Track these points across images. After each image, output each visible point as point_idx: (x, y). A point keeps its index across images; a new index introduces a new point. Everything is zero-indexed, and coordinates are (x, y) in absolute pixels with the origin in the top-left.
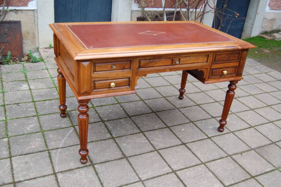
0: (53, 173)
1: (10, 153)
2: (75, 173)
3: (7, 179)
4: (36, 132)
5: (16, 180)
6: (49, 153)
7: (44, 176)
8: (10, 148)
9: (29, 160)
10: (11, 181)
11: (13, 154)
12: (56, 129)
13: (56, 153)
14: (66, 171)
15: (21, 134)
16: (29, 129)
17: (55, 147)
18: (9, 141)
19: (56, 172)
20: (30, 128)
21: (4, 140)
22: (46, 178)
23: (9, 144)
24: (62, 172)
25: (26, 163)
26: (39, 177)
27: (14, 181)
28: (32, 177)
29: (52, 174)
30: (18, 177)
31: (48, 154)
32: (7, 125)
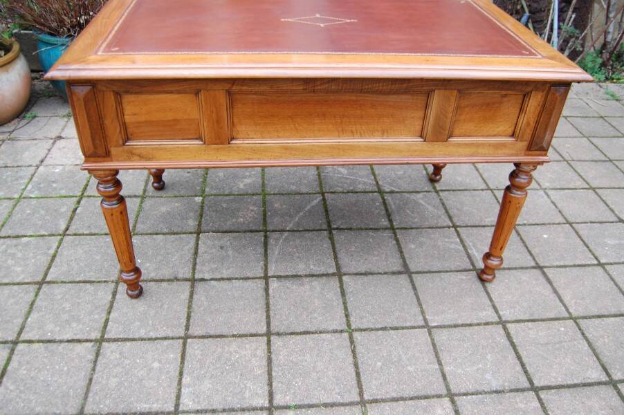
0: (263, 275)
1: (199, 225)
2: (302, 285)
3: (182, 271)
4: (253, 195)
5: (197, 276)
6: (266, 237)
7: (247, 279)
8: (201, 216)
9: (228, 243)
10: (189, 276)
11: (204, 227)
12: (289, 194)
13: (277, 239)
14: (286, 277)
15: (226, 193)
16: (241, 186)
17: (280, 227)
18: (203, 203)
19: (269, 275)
20: (245, 185)
21: (196, 199)
22: (249, 283)
23: (202, 207)
24: (279, 277)
25: (222, 248)
26: (236, 279)
27: (194, 277)
28: (225, 276)
29: (260, 278)
30: (201, 271)
31: (263, 238)
32: (207, 174)
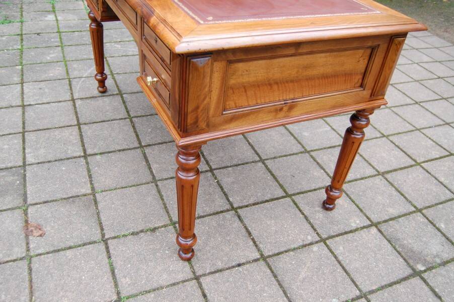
0: (70, 99)
1: (22, 79)
2: (98, 100)
3: (15, 102)
4: (58, 62)
5: (25, 104)
6: (70, 81)
7: (60, 102)
8: (22, 75)
9: (44, 86)
10: (20, 104)
11: (25, 80)
12: (83, 60)
13: (78, 82)
14: (86, 98)
15: (38, 62)
16: (48, 58)
17: (78, 76)
18: (22, 68)
19: (75, 98)
20: (51, 58)
21: (17, 67)
22: (62, 103)
23: (22, 71)
24: (81, 99)
25: (40, 89)
26: (53, 102)
27: (23, 104)
28: (45, 102)
29: (69, 101)
30: (27, 101)
31: (68, 82)
32: (22, 54)
